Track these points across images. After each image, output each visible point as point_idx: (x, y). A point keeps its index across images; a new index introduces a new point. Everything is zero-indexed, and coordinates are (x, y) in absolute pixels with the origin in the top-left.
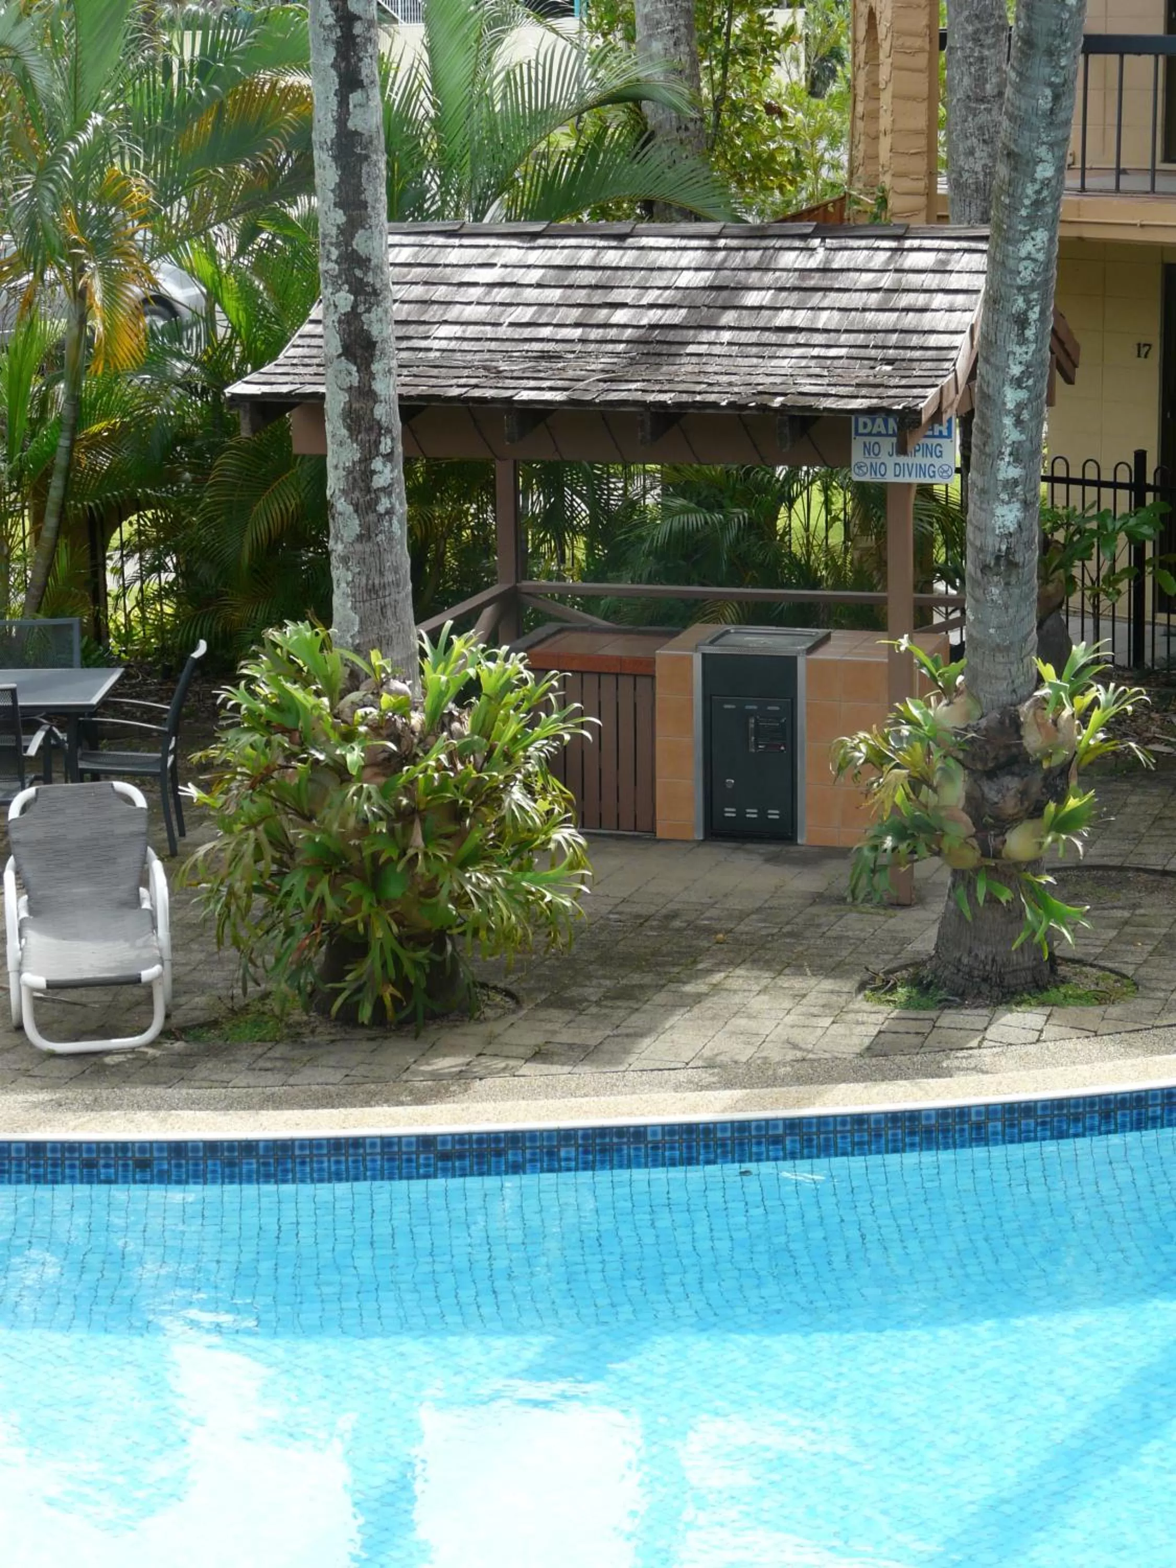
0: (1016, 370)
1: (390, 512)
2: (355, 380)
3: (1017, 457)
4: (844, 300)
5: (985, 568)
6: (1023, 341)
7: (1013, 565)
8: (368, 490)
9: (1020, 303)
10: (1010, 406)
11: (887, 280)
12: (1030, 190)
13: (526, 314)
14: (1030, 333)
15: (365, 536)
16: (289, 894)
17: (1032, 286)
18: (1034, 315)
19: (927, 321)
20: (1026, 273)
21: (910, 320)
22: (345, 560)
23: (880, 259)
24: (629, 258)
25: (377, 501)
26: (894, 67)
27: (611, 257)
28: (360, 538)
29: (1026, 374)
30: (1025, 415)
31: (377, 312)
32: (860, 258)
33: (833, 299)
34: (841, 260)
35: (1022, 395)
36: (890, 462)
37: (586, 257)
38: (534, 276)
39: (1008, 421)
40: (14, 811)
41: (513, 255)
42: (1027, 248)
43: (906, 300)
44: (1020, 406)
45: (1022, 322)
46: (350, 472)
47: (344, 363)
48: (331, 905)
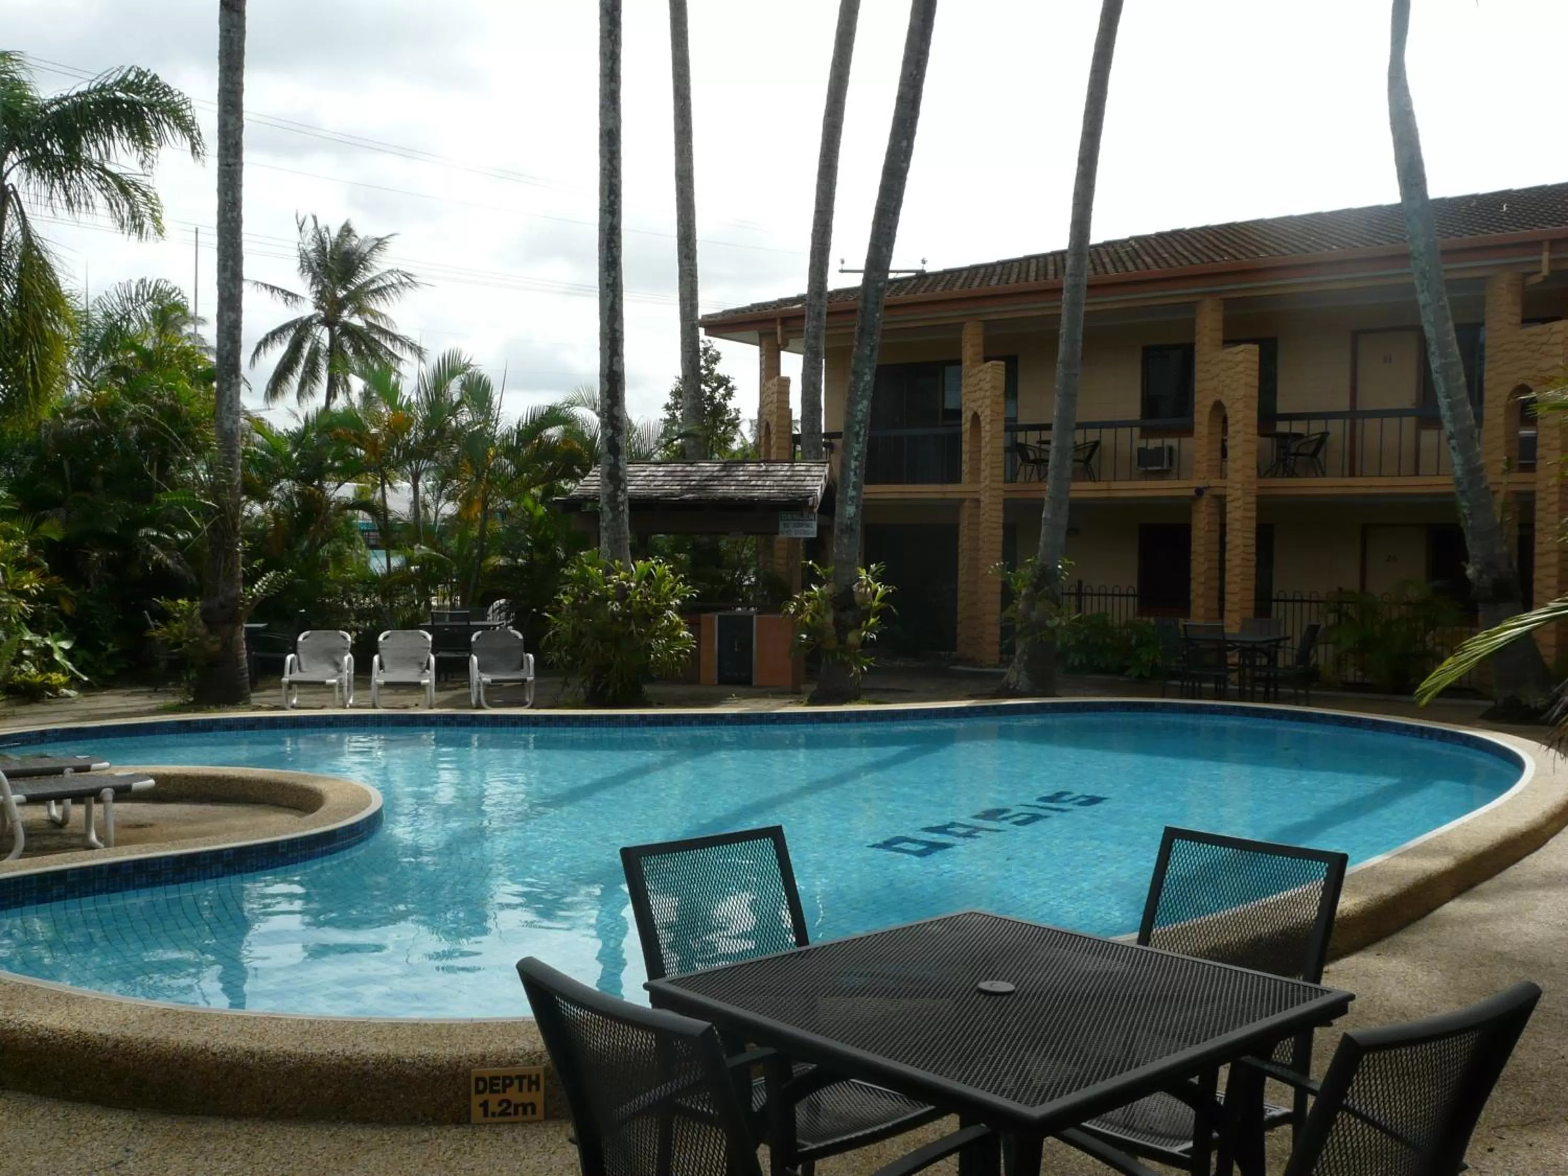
0: (855, 453)
1: (623, 511)
2: (612, 461)
3: (854, 489)
4: (775, 478)
5: (842, 531)
6: (858, 443)
7: (852, 530)
8: (615, 501)
9: (857, 428)
10: (853, 467)
11: (789, 473)
12: (862, 384)
13: (660, 483)
14: (861, 439)
15: (615, 519)
16: (584, 646)
17: (861, 421)
18: (862, 433)
19: (805, 483)
20: (860, 416)
21: (799, 483)
22: (606, 529)
23: (786, 468)
24: (694, 469)
25: (618, 507)
26: (777, 438)
27: (688, 469)
28: (612, 520)
29: (858, 455)
30: (858, 471)
31: (620, 437)
32: (779, 468)
33: (770, 478)
34: (771, 468)
35: (857, 463)
36: (793, 530)
37: (679, 469)
38: (661, 474)
39: (852, 473)
40: (473, 639)
41: (654, 469)
42: (860, 407)
43: (796, 478)
44: (856, 468)
45: (857, 434)
46: (608, 495)
47: (608, 455)
48: (601, 649)
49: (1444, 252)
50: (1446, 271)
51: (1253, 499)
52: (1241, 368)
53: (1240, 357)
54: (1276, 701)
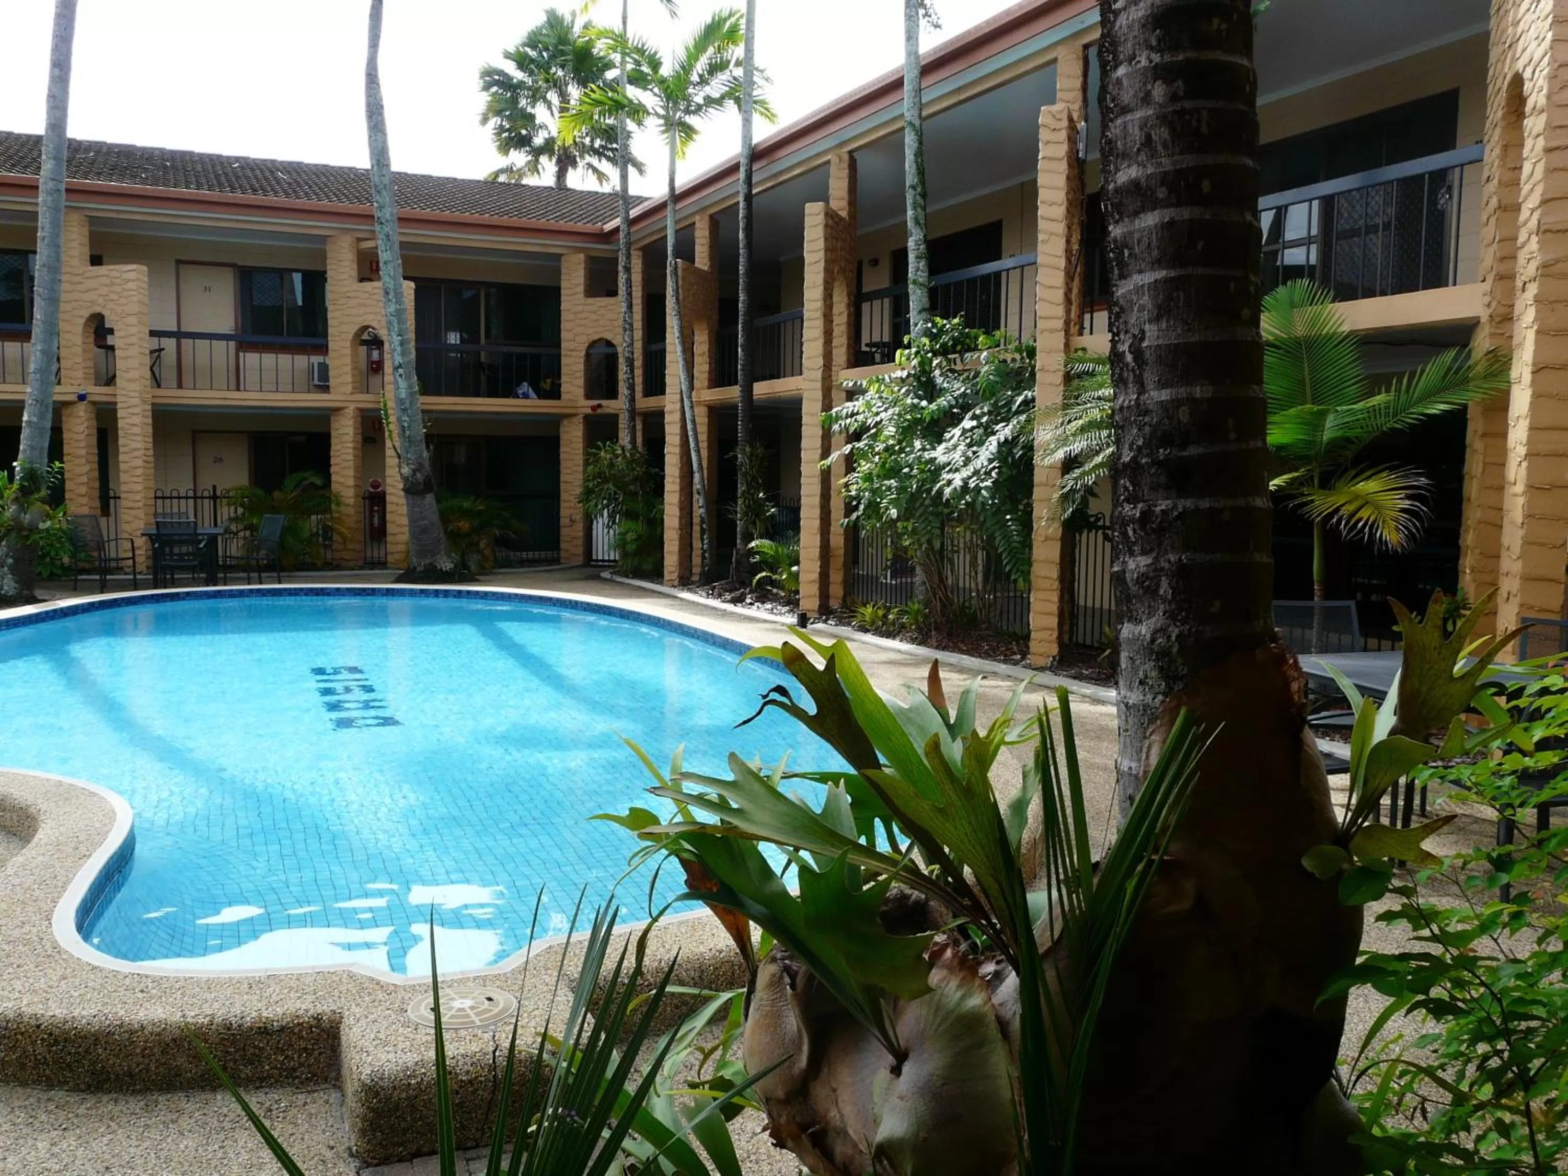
49: (400, 219)
50: (401, 233)
51: (149, 407)
52: (131, 285)
53: (132, 275)
54: (173, 585)
